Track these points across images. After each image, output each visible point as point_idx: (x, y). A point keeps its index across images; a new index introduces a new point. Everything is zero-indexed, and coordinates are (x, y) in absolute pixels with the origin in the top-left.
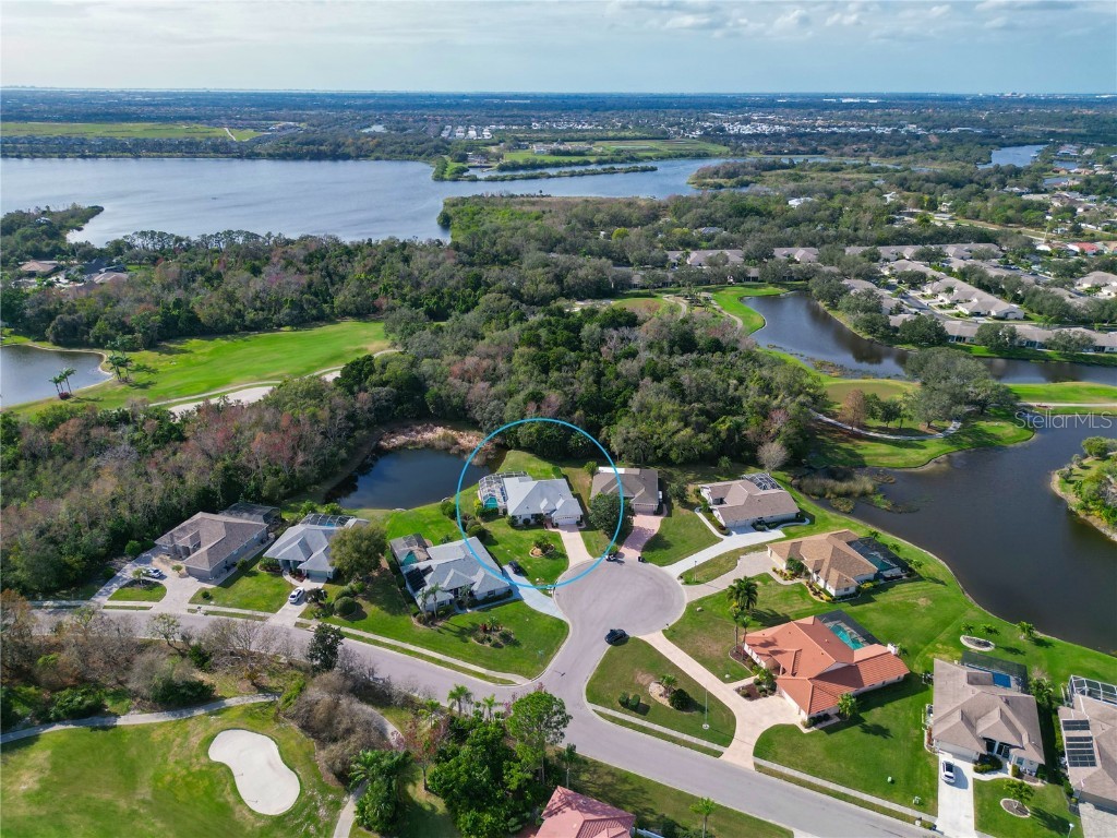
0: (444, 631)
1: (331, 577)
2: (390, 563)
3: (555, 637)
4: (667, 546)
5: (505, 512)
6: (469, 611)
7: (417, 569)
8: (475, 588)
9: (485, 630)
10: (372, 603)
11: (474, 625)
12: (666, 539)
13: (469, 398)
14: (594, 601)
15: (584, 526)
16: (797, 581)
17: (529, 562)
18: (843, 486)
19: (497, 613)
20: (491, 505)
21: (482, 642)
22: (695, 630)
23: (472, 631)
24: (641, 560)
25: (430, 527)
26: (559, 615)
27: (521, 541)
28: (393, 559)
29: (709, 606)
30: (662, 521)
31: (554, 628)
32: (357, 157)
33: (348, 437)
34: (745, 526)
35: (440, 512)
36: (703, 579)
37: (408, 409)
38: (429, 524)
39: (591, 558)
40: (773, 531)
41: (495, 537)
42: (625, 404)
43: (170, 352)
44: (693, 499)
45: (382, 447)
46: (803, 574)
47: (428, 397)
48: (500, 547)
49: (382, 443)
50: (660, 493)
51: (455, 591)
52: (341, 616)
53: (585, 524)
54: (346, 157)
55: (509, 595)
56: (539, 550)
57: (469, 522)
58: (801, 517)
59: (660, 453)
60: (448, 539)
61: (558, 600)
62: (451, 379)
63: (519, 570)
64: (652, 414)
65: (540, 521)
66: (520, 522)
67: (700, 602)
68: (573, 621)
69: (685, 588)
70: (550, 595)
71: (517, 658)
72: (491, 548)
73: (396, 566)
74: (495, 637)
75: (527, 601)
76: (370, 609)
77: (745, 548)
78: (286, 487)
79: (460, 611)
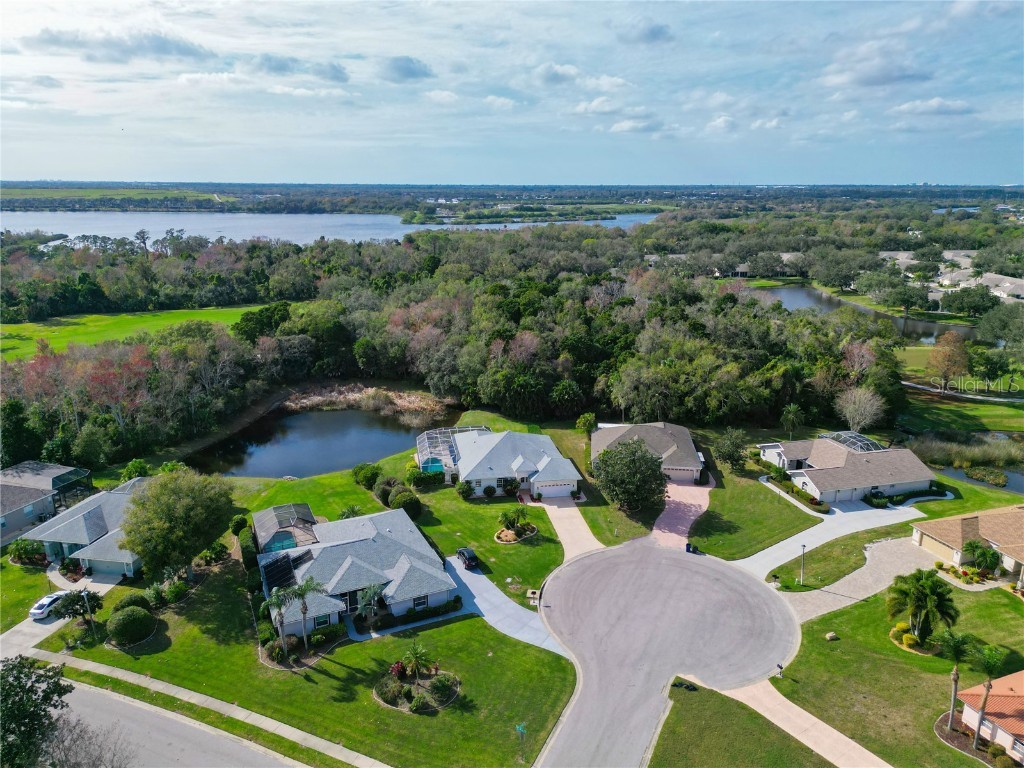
0: (316, 676)
1: (130, 574)
2: (245, 550)
3: (548, 692)
4: (730, 528)
5: (455, 478)
6: (374, 635)
7: (287, 557)
8: (389, 591)
9: (402, 675)
10: (191, 619)
11: (381, 663)
12: (725, 518)
13: (410, 345)
14: (619, 618)
15: (584, 499)
16: (990, 585)
17: (494, 551)
18: (976, 451)
19: (429, 641)
20: (433, 470)
21: (393, 702)
22: (840, 680)
23: (373, 679)
24: (692, 549)
25: (331, 500)
26: (553, 644)
27: (480, 519)
28: (250, 543)
29: (846, 629)
30: (710, 492)
31: (545, 672)
32: (332, 211)
33: (233, 386)
34: (850, 501)
35: (352, 480)
36: (811, 581)
37: (328, 365)
38: (330, 495)
39: (600, 546)
40: (900, 508)
41: (436, 515)
42: (629, 346)
43: (59, 324)
44: (751, 465)
45: (287, 407)
46: (997, 572)
47: (357, 348)
48: (443, 528)
49: (288, 403)
50: (700, 454)
51: (350, 597)
52: (120, 645)
53: (585, 495)
54: (322, 211)
55: (454, 607)
56: (510, 534)
57: (394, 491)
58: (936, 491)
59: (690, 402)
60: (353, 513)
61: (549, 617)
62: (388, 327)
63: (475, 564)
64: (672, 352)
65: (511, 489)
66: (479, 492)
67: (826, 621)
68: (583, 660)
69: (785, 597)
70: (534, 609)
71: (467, 739)
72: (428, 530)
73: (252, 552)
74: (422, 691)
75: (490, 618)
76: (182, 630)
77: (867, 532)
78: (115, 443)
79: (353, 635)
